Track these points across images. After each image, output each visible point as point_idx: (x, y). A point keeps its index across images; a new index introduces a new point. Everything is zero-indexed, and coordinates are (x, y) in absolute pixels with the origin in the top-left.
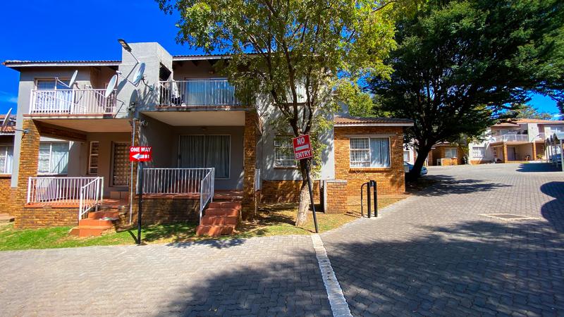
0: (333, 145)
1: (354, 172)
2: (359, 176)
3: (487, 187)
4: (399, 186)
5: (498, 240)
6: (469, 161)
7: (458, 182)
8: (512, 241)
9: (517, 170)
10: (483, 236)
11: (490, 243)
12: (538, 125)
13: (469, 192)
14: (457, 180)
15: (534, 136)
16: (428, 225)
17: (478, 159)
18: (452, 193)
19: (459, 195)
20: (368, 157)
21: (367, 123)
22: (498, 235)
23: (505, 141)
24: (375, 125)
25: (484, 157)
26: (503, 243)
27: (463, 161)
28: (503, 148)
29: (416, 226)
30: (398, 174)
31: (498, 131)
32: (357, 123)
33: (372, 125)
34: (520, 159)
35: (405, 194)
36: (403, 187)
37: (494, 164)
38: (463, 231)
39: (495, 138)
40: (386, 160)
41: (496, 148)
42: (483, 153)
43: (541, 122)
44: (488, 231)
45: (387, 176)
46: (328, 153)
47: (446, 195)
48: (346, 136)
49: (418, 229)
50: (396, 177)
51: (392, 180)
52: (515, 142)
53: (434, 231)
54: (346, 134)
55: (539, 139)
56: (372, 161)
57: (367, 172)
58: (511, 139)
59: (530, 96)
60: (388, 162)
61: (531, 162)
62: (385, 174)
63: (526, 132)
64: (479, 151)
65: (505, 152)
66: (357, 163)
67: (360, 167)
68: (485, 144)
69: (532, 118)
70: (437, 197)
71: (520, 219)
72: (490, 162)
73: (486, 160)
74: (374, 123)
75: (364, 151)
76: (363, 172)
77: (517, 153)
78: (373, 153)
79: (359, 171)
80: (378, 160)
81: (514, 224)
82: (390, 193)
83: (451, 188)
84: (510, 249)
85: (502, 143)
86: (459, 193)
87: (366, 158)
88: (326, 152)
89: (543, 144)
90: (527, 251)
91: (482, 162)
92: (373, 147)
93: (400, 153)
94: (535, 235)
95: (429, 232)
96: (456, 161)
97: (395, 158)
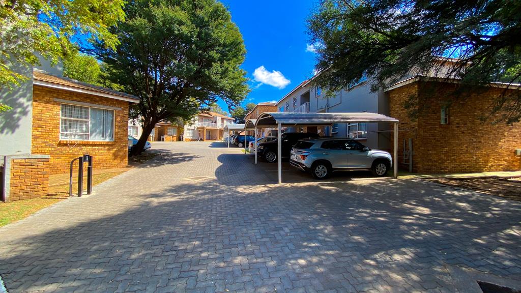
0: (30, 109)
1: (66, 145)
2: (72, 150)
3: (191, 158)
4: (122, 160)
5: (190, 196)
6: (184, 139)
7: (173, 155)
8: (197, 195)
9: (210, 147)
10: (181, 196)
11: (184, 199)
12: (222, 118)
13: (179, 162)
14: (173, 153)
15: (219, 126)
16: (142, 194)
17: (189, 138)
18: (167, 164)
19: (172, 165)
20: (87, 129)
21: (87, 90)
22: (190, 192)
23: (205, 126)
24: (98, 94)
25: (194, 136)
26: (192, 198)
27: (180, 139)
28: (203, 131)
29: (132, 197)
30: (121, 148)
31: (202, 119)
32: (73, 87)
33: (94, 93)
34: (212, 140)
35: (127, 167)
36: (126, 161)
37: (198, 142)
38: (169, 194)
39: (200, 124)
40: (108, 134)
41: (200, 130)
42: (193, 133)
43: (224, 117)
44: (185, 190)
45: (108, 149)
46: (19, 119)
47: (162, 166)
48: (55, 99)
49: (132, 199)
50: (119, 151)
51: (114, 154)
52: (210, 128)
53: (147, 198)
54: (55, 97)
55: (221, 127)
56: (91, 134)
57: (85, 145)
58: (208, 125)
59: (217, 99)
60: (111, 136)
61: (216, 141)
62: (107, 147)
63: (216, 122)
64: (191, 132)
65: (205, 134)
66: (71, 135)
67: (76, 139)
68: (195, 128)
69: (220, 113)
70: (155, 168)
71: (204, 179)
72: (197, 140)
73: (194, 138)
74: (96, 91)
75: (81, 122)
76: (79, 145)
77: (211, 135)
78: (94, 125)
79: (72, 144)
80: (99, 133)
81: (200, 183)
82: (112, 168)
83: (167, 160)
84: (195, 201)
85: (203, 128)
86: (172, 164)
87: (84, 129)
88: (16, 116)
89: (222, 130)
90: (204, 200)
91: (192, 140)
92: (93, 118)
93: (125, 127)
94: (209, 189)
95: (142, 200)
96: (175, 138)
97: (119, 132)
